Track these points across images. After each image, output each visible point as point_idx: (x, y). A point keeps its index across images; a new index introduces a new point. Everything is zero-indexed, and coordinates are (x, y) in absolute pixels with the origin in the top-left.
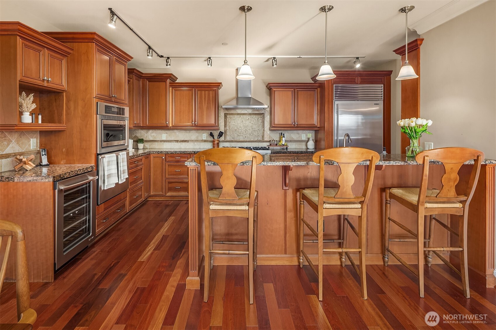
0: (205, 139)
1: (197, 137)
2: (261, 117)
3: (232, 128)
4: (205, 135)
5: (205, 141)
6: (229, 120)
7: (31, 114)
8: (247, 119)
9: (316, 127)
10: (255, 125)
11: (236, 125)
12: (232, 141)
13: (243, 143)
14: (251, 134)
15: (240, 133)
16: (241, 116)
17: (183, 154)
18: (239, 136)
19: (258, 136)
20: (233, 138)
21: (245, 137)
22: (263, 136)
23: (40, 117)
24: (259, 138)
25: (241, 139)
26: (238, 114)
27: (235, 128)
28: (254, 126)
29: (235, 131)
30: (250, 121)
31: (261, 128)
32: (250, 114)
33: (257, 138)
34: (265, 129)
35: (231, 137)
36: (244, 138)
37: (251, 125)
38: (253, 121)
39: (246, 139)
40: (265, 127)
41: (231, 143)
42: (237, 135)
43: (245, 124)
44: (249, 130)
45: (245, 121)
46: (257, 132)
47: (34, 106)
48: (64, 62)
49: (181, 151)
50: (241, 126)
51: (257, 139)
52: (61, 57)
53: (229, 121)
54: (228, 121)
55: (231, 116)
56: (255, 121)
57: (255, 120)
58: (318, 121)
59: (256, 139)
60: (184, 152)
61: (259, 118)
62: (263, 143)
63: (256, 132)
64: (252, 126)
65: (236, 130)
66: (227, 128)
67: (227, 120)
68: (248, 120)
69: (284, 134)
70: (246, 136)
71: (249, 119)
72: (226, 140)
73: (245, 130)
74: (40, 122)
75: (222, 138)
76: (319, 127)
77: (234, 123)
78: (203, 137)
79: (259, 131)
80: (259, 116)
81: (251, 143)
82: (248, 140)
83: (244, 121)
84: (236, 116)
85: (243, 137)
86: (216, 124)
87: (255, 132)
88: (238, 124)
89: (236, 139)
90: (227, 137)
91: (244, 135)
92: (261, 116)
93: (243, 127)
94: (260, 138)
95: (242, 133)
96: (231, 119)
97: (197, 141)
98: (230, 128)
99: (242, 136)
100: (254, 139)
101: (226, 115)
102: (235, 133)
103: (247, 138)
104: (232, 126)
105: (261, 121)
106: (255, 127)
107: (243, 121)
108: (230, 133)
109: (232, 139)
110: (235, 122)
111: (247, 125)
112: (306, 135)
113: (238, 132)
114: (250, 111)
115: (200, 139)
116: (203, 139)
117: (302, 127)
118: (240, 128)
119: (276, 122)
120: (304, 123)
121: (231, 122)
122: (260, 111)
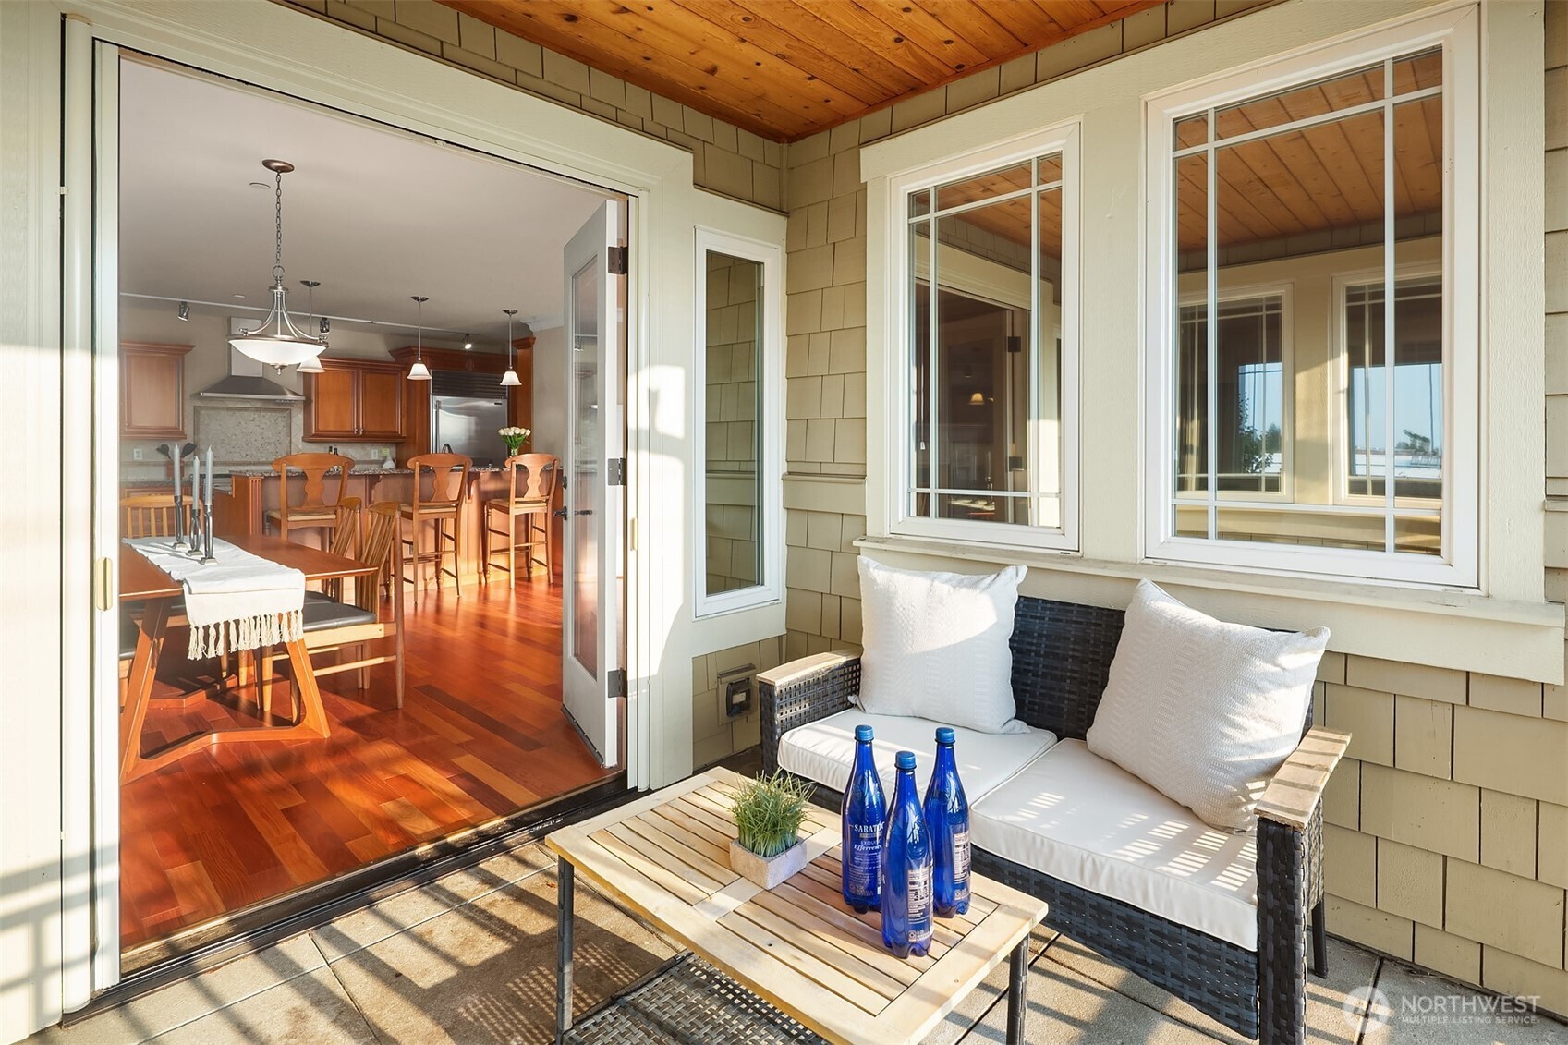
0: (141, 459)
2: (286, 416)
3: (213, 437)
4: (140, 452)
5: (141, 463)
6: (205, 419)
8: (252, 418)
9: (400, 437)
11: (224, 430)
14: (261, 449)
15: (233, 448)
16: (237, 413)
18: (231, 453)
19: (277, 451)
21: (247, 455)
22: (289, 452)
25: (237, 458)
26: (229, 409)
27: (223, 437)
28: (269, 432)
29: (222, 443)
30: (258, 423)
31: (283, 437)
32: (257, 410)
34: (294, 438)
36: (243, 458)
37: (259, 430)
38: (265, 423)
39: (248, 459)
40: (293, 435)
42: (227, 450)
43: (245, 428)
44: (255, 440)
45: (245, 423)
46: (276, 444)
50: (237, 433)
53: (207, 422)
54: (203, 422)
55: (210, 411)
56: (269, 423)
57: (269, 421)
58: (403, 426)
61: (280, 419)
63: (272, 443)
64: (263, 433)
65: (224, 440)
66: (203, 435)
67: (201, 420)
68: (253, 421)
69: (336, 449)
70: (248, 453)
71: (254, 419)
73: (246, 440)
76: (404, 438)
77: (219, 428)
78: (135, 455)
79: (279, 443)
80: (279, 414)
81: (260, 467)
83: (243, 423)
84: (223, 413)
85: (241, 455)
86: (179, 428)
87: (271, 445)
88: (228, 428)
91: (244, 450)
92: (284, 414)
93: (242, 435)
95: (239, 448)
96: (209, 417)
98: (209, 435)
99: (240, 453)
100: (267, 459)
101: (196, 410)
102: (222, 448)
103: (252, 456)
104: (212, 431)
105: (283, 424)
106: (270, 436)
107: (239, 423)
110: (220, 425)
112: (380, 452)
114: (258, 405)
116: (136, 459)
117: (377, 437)
118: (234, 437)
119: (321, 427)
120: (377, 429)
121: (211, 425)
122: (281, 406)
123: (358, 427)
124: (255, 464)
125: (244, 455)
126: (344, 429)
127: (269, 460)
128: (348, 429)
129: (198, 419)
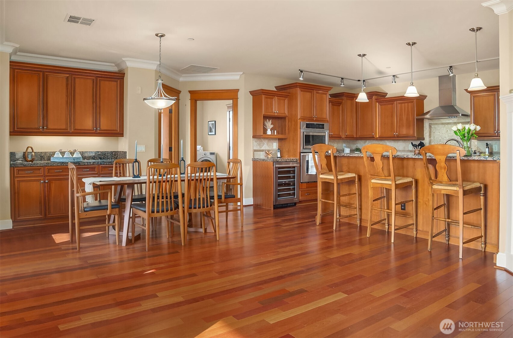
0: (410, 149)
1: (404, 147)
3: (436, 139)
6: (433, 130)
7: (271, 130)
11: (441, 135)
16: (446, 126)
23: (276, 131)
26: (442, 124)
27: (440, 139)
29: (440, 141)
43: (450, 133)
45: (450, 131)
47: (272, 126)
48: (286, 101)
50: (446, 136)
52: (284, 98)
53: (434, 131)
54: (433, 131)
55: (436, 126)
65: (441, 140)
66: (432, 138)
74: (275, 134)
77: (439, 133)
84: (441, 126)
86: (414, 135)
93: (448, 137)
96: (435, 129)
98: (435, 138)
101: (430, 126)
104: (436, 136)
107: (447, 131)
110: (439, 132)
115: (407, 149)
118: (445, 138)
121: (436, 132)
122: (466, 120)
129: (431, 130)
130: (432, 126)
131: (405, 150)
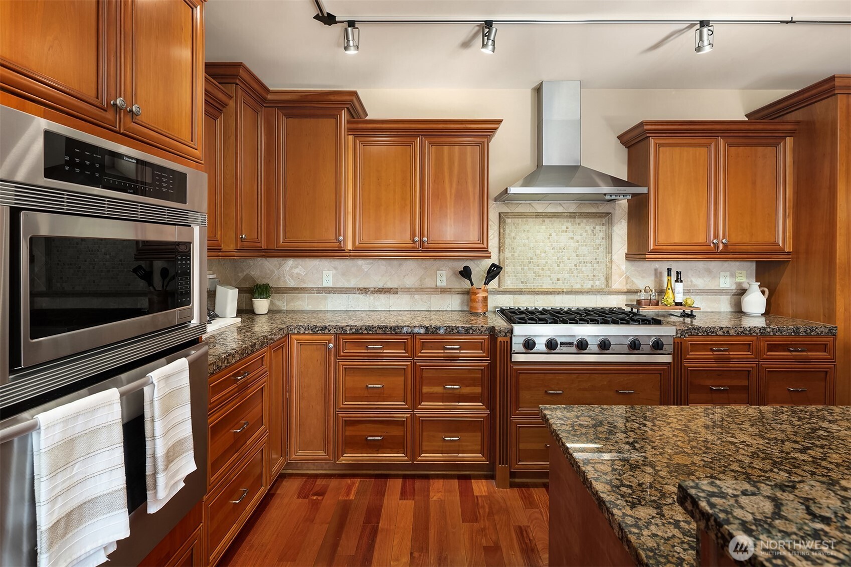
0: (443, 284)
1: (421, 279)
2: (603, 224)
3: (519, 255)
4: (443, 276)
5: (444, 291)
6: (511, 231)
8: (564, 228)
9: (782, 252)
10: (586, 245)
11: (532, 245)
12: (520, 292)
13: (550, 297)
14: (575, 272)
15: (543, 269)
17: (392, 334)
18: (539, 276)
19: (594, 276)
20: (522, 283)
21: (558, 280)
22: (608, 279)
24: (597, 283)
25: (547, 286)
26: (538, 215)
27: (530, 255)
28: (584, 247)
29: (530, 262)
30: (571, 235)
31: (601, 255)
32: (572, 216)
33: (591, 283)
34: (615, 257)
35: (517, 279)
36: (553, 283)
37: (573, 245)
38: (581, 235)
39: (559, 286)
40: (613, 253)
41: (516, 296)
42: (534, 273)
43: (557, 242)
44: (569, 259)
45: (557, 235)
46: (593, 266)
49: (386, 327)
50: (547, 248)
51: (592, 286)
53: (513, 235)
54: (509, 234)
55: (517, 221)
56: (584, 234)
57: (586, 231)
58: (787, 234)
59: (588, 286)
60: (394, 330)
61: (598, 228)
62: (609, 296)
63: (588, 265)
64: (578, 249)
65: (531, 258)
66: (507, 254)
67: (507, 231)
68: (566, 231)
69: (678, 273)
70: (560, 276)
71: (567, 228)
72: (502, 289)
73: (558, 259)
75: (494, 284)
76: (789, 253)
77: (527, 242)
78: (439, 278)
79: (598, 262)
80: (598, 221)
81: (574, 296)
82: (566, 287)
83: (554, 234)
84: (532, 221)
85: (551, 280)
86: (483, 244)
87: (586, 266)
88: (536, 242)
89: (531, 286)
90: (507, 278)
91: (555, 273)
92: (604, 220)
93: (552, 251)
94: (600, 284)
95: (549, 269)
96: (516, 228)
97: (420, 290)
98: (516, 255)
99: (550, 276)
100: (582, 286)
101: (503, 218)
102: (529, 269)
103: (563, 283)
104: (520, 248)
105: (602, 235)
106: (586, 252)
107: (550, 235)
108: (515, 269)
109: (521, 286)
110: (528, 238)
111: (562, 245)
112: (734, 275)
113: (538, 266)
114: (572, 208)
115: (429, 283)
116: (439, 284)
117: (740, 253)
118: (543, 254)
119: (662, 239)
120: (746, 239)
121: (518, 238)
122: (600, 208)
123: (716, 237)
124: (568, 293)
125: (555, 279)
126: (695, 241)
127: (584, 287)
128: (701, 239)
129: (504, 231)
130: (509, 221)
131: (423, 286)
